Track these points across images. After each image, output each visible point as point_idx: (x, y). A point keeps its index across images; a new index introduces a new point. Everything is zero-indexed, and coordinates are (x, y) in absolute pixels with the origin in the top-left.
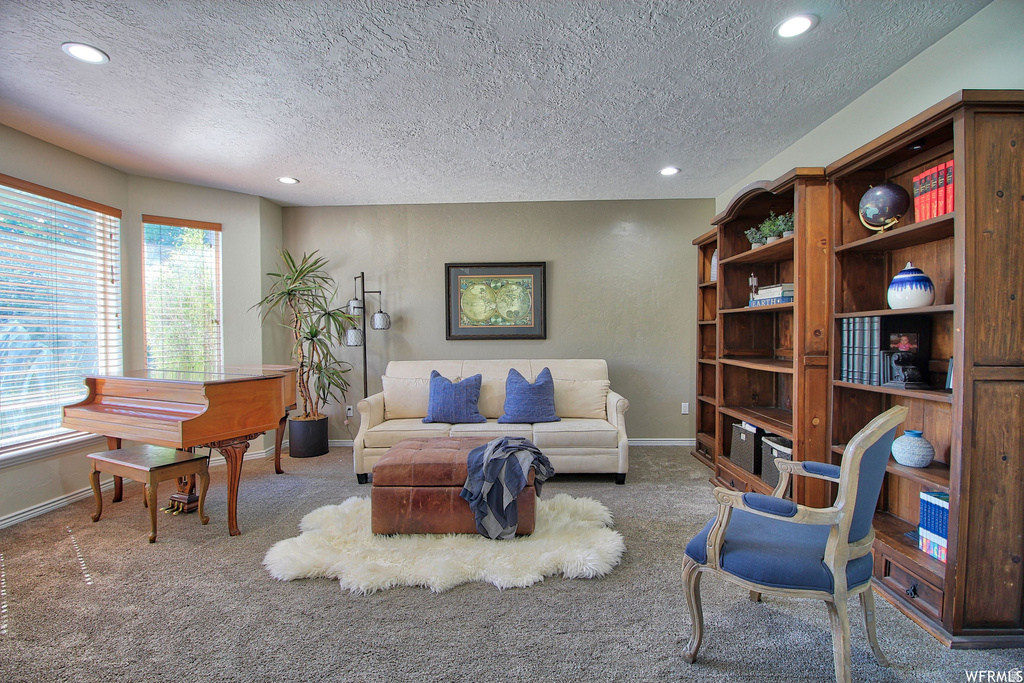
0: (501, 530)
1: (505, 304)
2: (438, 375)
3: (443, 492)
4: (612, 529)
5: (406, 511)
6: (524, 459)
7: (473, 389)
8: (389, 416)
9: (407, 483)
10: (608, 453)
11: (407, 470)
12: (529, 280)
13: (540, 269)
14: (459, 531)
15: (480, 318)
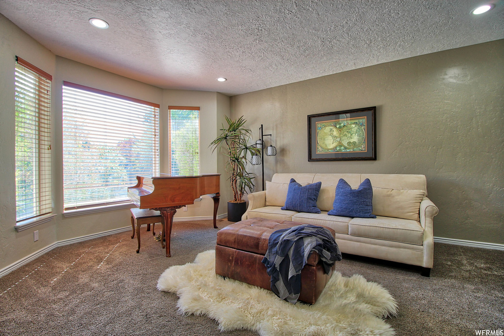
0: (287, 295)
1: (346, 138)
2: (295, 181)
3: (252, 256)
4: (386, 322)
5: (231, 264)
6: (308, 244)
7: (315, 190)
8: (267, 204)
9: (233, 246)
10: (412, 249)
11: (234, 238)
12: (363, 120)
13: (372, 113)
14: (262, 287)
15: (330, 148)
